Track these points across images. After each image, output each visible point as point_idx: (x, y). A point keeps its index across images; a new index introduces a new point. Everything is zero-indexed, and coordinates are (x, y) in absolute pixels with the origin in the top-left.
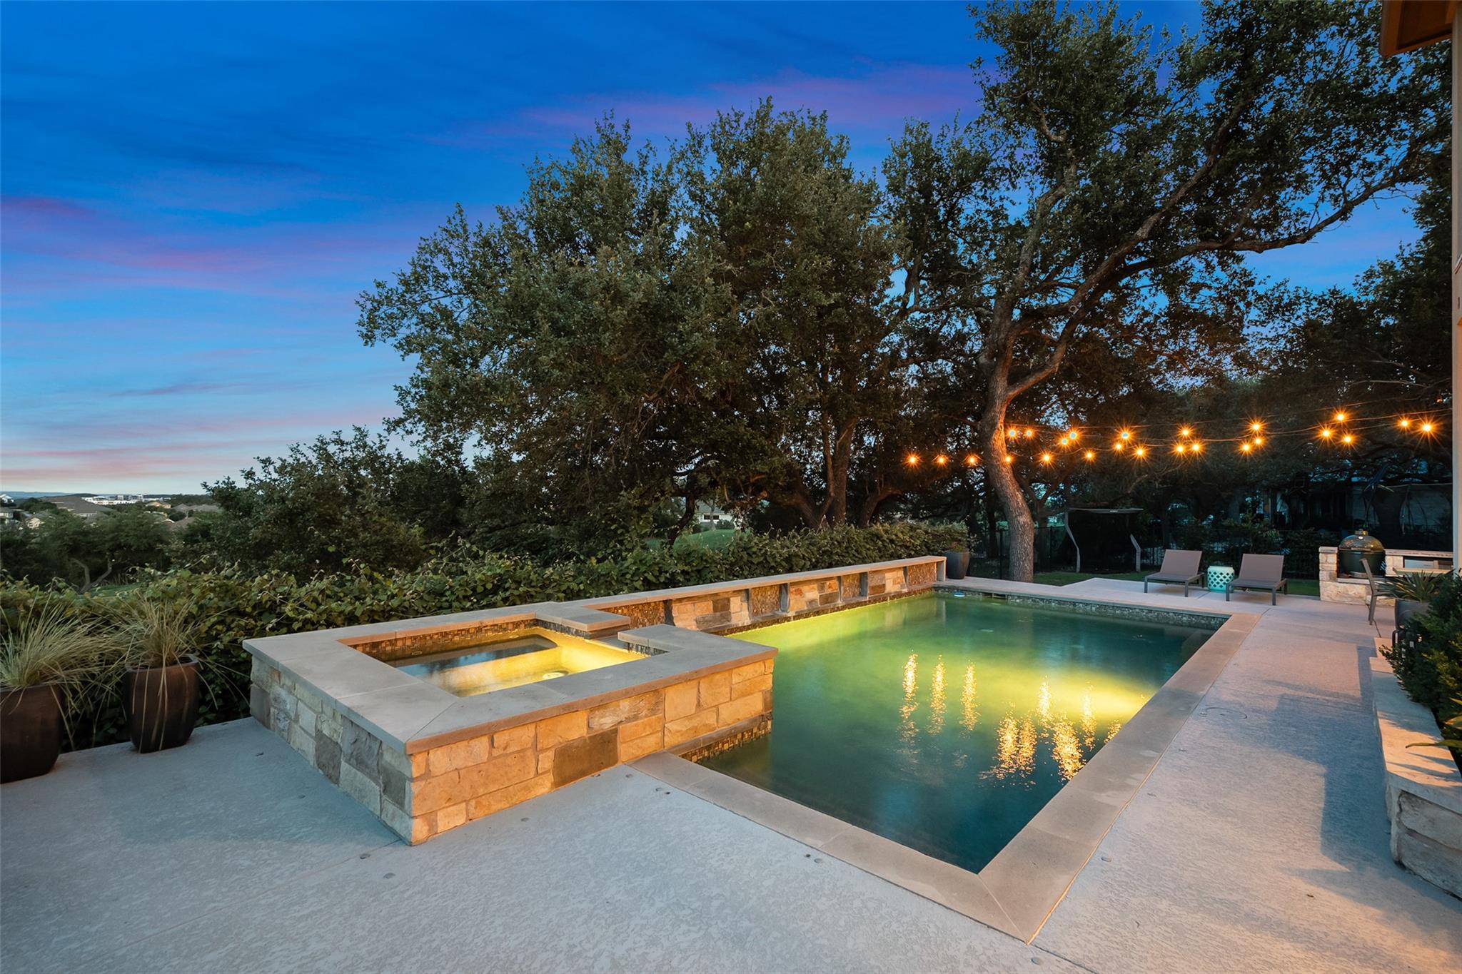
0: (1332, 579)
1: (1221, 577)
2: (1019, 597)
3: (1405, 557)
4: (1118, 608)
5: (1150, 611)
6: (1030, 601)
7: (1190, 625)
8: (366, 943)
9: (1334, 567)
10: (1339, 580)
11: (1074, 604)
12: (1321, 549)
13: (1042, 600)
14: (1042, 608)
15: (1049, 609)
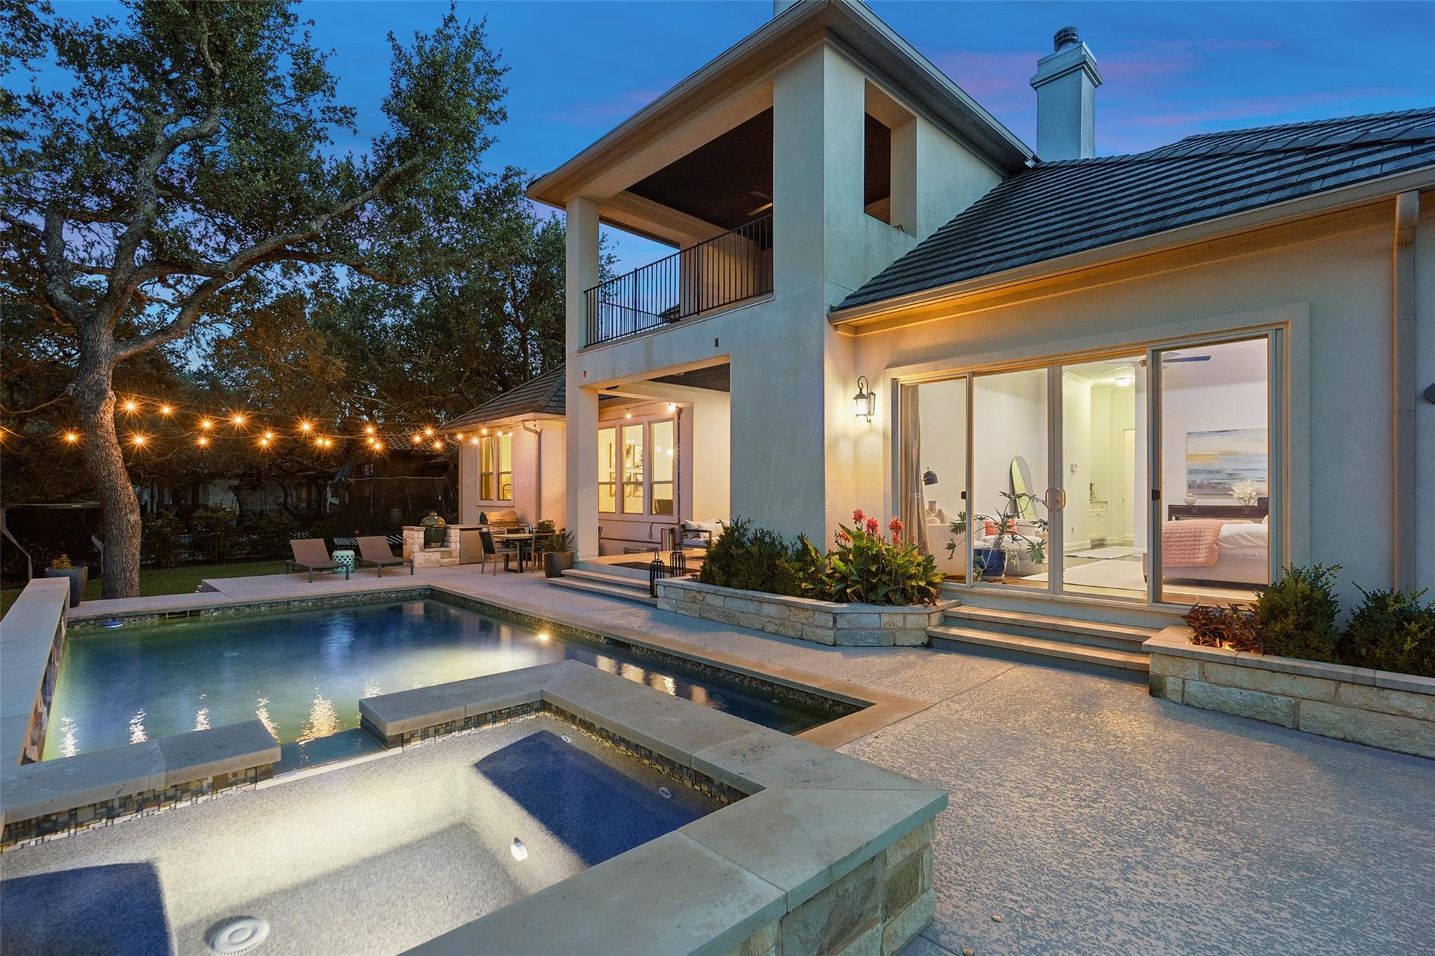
0: (421, 551)
1: (348, 559)
2: (217, 609)
3: (461, 530)
4: (335, 598)
5: (365, 595)
6: (232, 612)
7: (398, 600)
8: (1093, 905)
9: (422, 541)
10: (427, 550)
11: (288, 603)
12: (404, 527)
13: (249, 606)
14: (249, 616)
15: (259, 614)
